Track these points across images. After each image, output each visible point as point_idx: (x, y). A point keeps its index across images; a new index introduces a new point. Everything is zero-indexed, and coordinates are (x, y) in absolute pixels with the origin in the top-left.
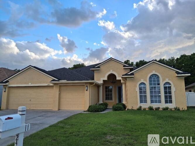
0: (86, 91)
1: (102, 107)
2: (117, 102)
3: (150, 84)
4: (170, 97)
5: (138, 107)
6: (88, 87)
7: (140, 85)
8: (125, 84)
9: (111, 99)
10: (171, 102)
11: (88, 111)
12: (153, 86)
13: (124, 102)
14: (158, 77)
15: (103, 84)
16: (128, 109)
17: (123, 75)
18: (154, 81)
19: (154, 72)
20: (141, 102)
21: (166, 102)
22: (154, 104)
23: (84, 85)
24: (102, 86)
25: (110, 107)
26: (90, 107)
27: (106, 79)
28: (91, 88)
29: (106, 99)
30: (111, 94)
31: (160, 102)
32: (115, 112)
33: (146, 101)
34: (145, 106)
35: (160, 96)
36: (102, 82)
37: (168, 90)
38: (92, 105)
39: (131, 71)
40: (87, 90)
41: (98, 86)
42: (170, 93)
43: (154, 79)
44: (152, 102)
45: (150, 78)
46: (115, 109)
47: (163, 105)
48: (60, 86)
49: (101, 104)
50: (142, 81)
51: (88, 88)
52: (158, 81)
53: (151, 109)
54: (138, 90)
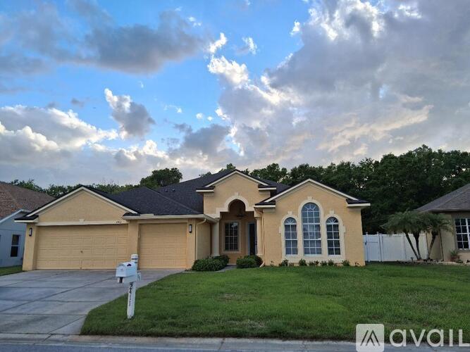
0: (188, 234)
1: (218, 262)
2: (248, 253)
3: (304, 221)
4: (338, 243)
5: (282, 261)
6: (194, 225)
7: (286, 222)
8: (261, 218)
9: (236, 248)
10: (338, 252)
11: (194, 269)
12: (314, 224)
13: (259, 254)
14: (317, 208)
15: (221, 220)
16: (264, 266)
17: (256, 205)
18: (311, 214)
19: (310, 200)
20: (288, 252)
21: (330, 252)
22: (310, 255)
23: (186, 223)
24: (218, 224)
25: (233, 262)
26: (196, 262)
27: (226, 209)
28: (199, 228)
29: (227, 249)
30: (236, 239)
31: (319, 252)
32: (240, 270)
33: (295, 252)
34: (294, 259)
35: (320, 241)
36: (218, 216)
37: (333, 230)
38: (201, 258)
39: (272, 196)
40: (191, 232)
41: (210, 224)
42: (337, 236)
43: (310, 211)
44: (306, 252)
45: (304, 209)
46: (242, 265)
47: (325, 257)
48: (140, 224)
49: (217, 258)
50: (290, 215)
51: (194, 228)
52: (318, 214)
53: (302, 263)
54: (282, 230)
